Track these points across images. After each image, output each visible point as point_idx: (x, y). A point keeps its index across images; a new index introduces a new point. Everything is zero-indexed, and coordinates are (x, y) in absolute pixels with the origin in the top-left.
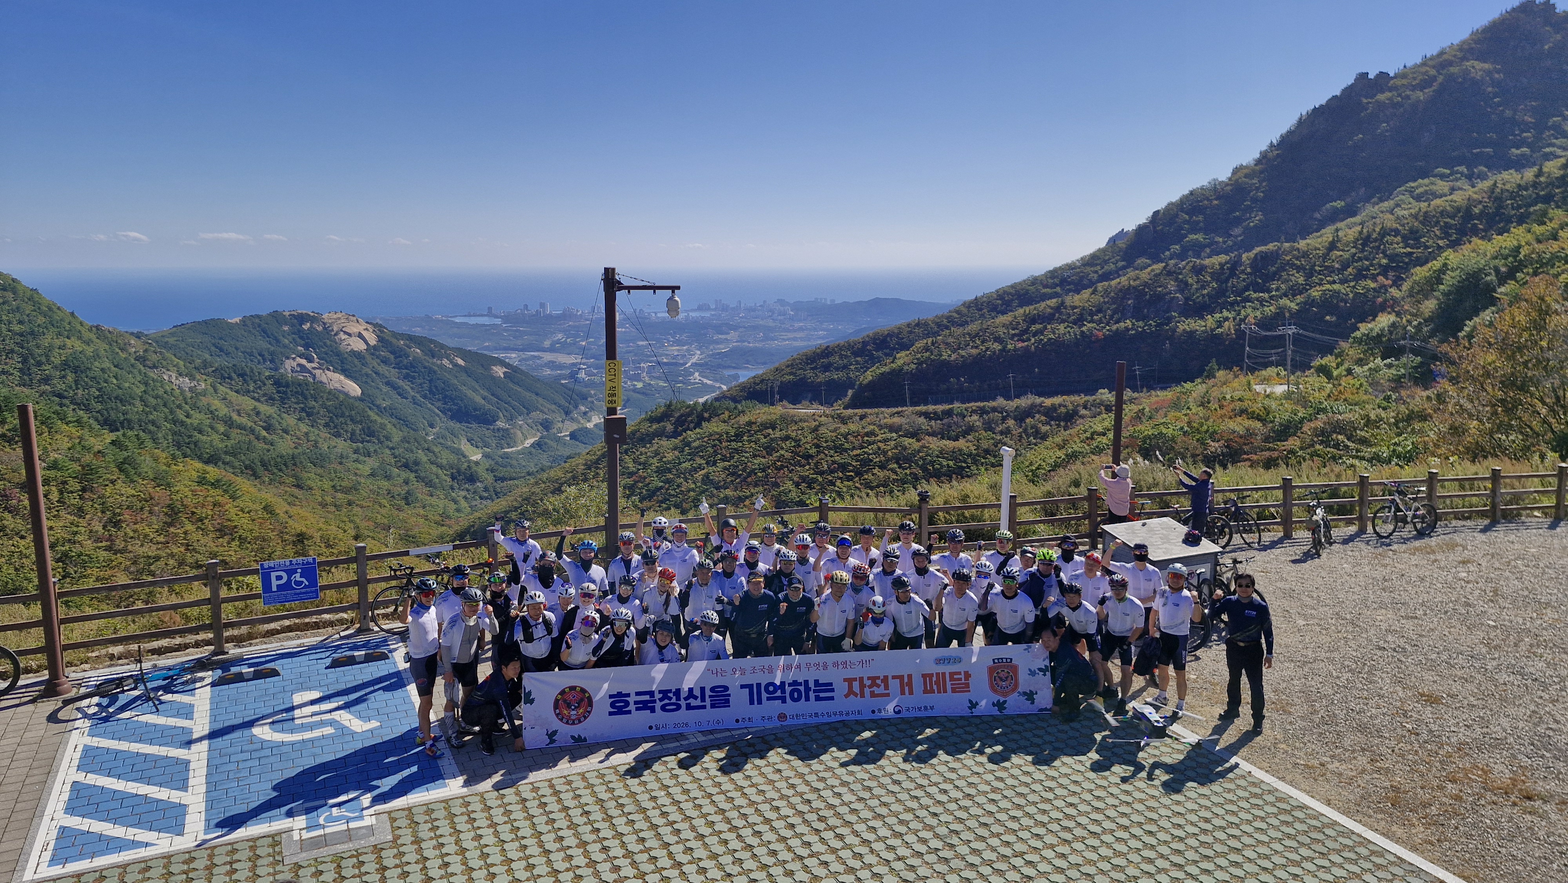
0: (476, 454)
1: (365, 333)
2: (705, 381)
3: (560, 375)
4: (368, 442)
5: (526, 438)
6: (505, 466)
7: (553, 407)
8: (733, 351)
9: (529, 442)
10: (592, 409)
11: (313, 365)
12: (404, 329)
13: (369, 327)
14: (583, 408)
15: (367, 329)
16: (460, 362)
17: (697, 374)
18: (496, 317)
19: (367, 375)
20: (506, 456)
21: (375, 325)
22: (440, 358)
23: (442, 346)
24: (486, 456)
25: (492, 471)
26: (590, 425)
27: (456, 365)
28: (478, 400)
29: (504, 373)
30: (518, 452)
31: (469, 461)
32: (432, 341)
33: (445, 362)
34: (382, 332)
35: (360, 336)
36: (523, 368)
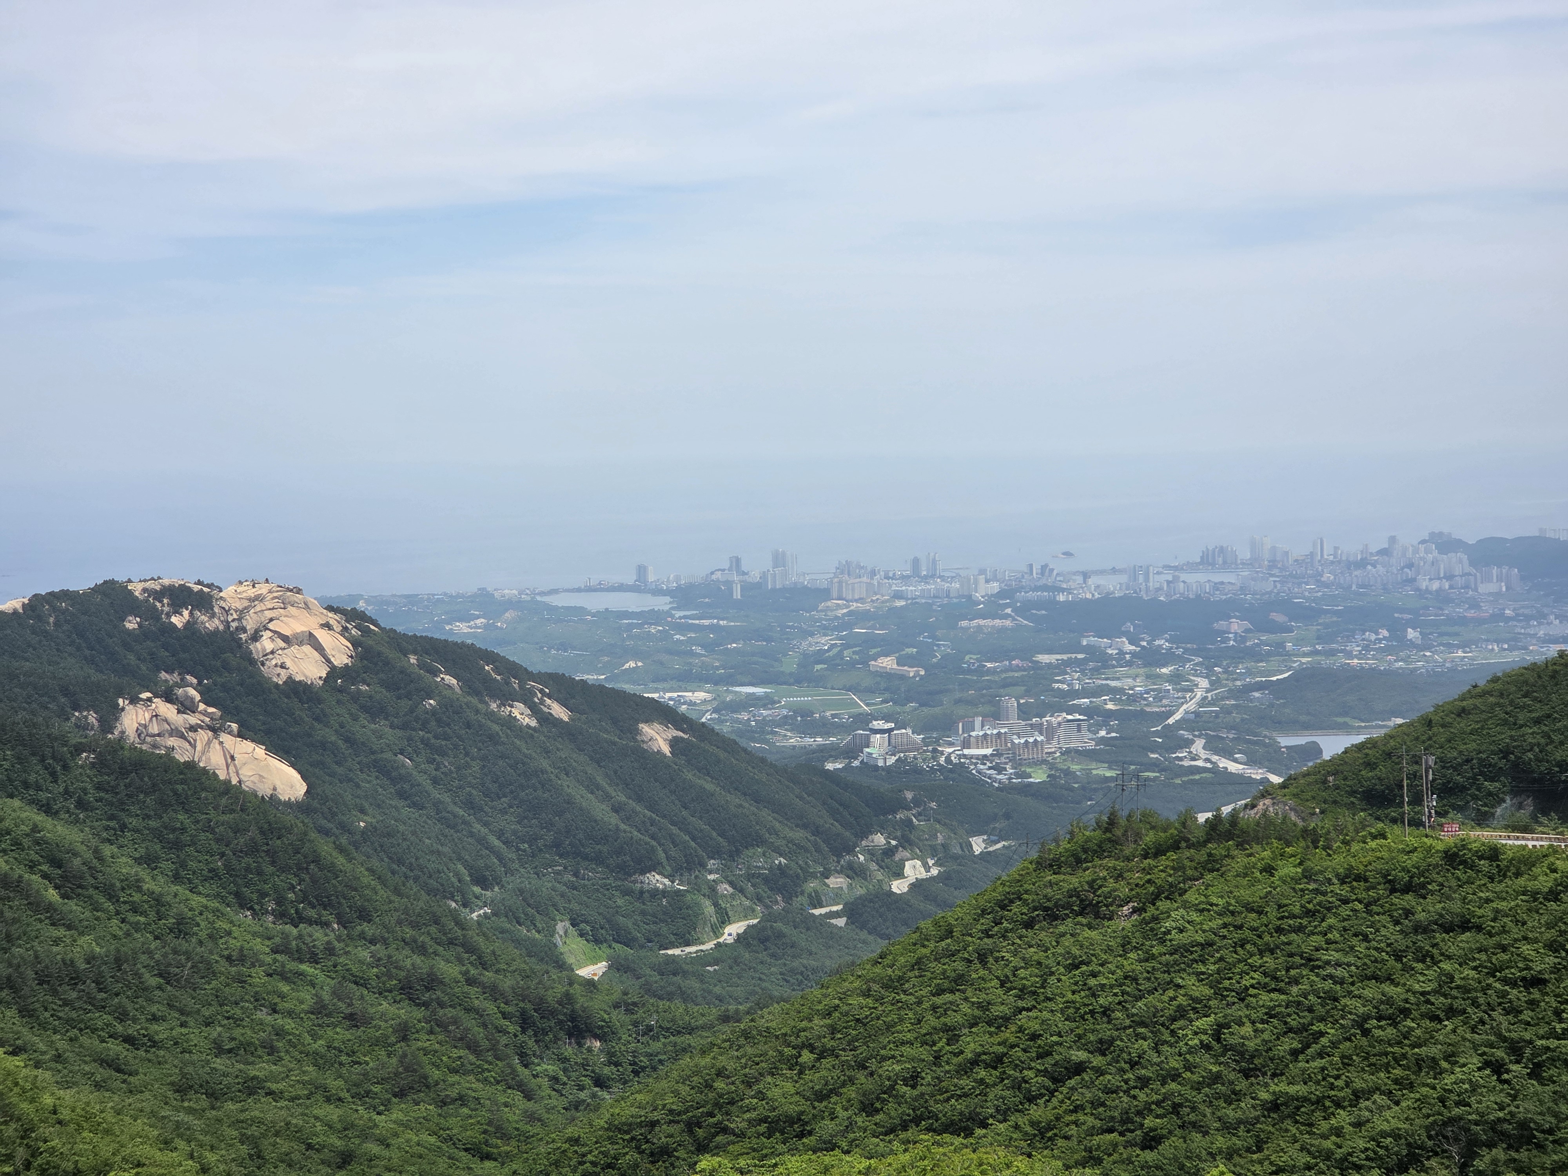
0: (594, 961)
1: (322, 636)
2: (1224, 763)
3: (822, 749)
4: (310, 922)
5: (725, 919)
6: (670, 997)
7: (799, 835)
8: (1302, 678)
9: (733, 930)
10: (906, 842)
11: (193, 720)
12: (419, 627)
13: (332, 618)
14: (879, 839)
15: (327, 626)
16: (559, 711)
17: (1198, 746)
18: (658, 592)
19: (323, 745)
20: (673, 967)
21: (353, 616)
22: (507, 698)
23: (513, 669)
24: (617, 966)
25: (630, 1008)
26: (899, 887)
27: (546, 719)
28: (601, 811)
29: (674, 743)
30: (703, 959)
31: (573, 980)
32: (491, 657)
33: (520, 713)
34: (366, 632)
35: (311, 640)
36: (725, 729)
